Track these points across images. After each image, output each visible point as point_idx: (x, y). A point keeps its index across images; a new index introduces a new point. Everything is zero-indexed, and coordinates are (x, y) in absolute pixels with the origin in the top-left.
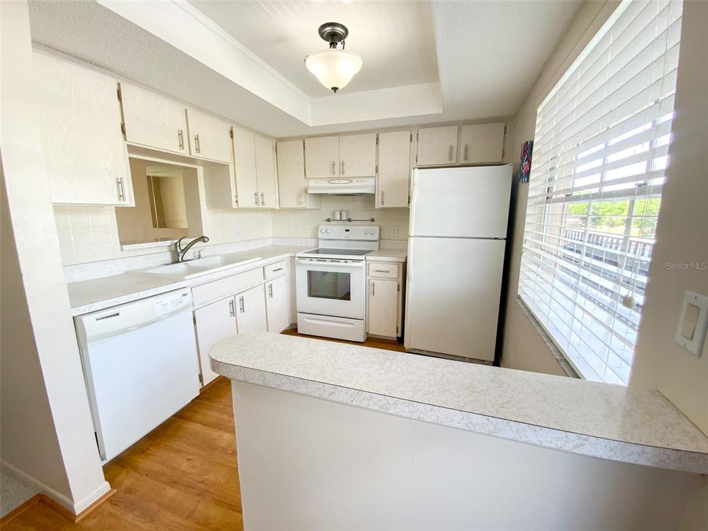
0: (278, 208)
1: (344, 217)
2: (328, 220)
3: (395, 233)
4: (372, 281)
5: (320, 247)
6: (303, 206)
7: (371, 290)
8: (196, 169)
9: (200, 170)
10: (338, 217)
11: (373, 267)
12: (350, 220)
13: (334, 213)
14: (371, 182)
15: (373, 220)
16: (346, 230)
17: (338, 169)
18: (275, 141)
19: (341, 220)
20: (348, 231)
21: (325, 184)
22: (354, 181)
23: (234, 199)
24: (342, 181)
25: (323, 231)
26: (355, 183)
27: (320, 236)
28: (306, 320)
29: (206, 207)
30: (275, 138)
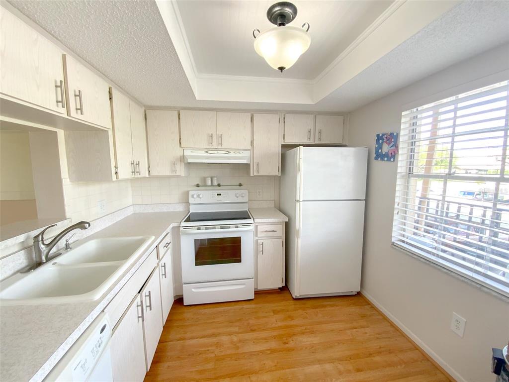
0: (147, 176)
1: (215, 183)
2: (198, 186)
3: (259, 195)
4: (260, 242)
5: (191, 212)
6: (178, 174)
7: (259, 249)
8: (56, 132)
9: (61, 134)
10: (209, 183)
11: (260, 228)
12: (219, 185)
13: (204, 179)
14: (247, 154)
15: (240, 185)
16: (218, 195)
17: (216, 141)
18: (144, 109)
19: (212, 185)
20: (220, 195)
21: (203, 153)
22: (232, 152)
23: (113, 171)
24: (220, 152)
25: (195, 196)
26: (232, 154)
27: (191, 200)
28: (193, 290)
29: (68, 180)
30: (144, 106)
